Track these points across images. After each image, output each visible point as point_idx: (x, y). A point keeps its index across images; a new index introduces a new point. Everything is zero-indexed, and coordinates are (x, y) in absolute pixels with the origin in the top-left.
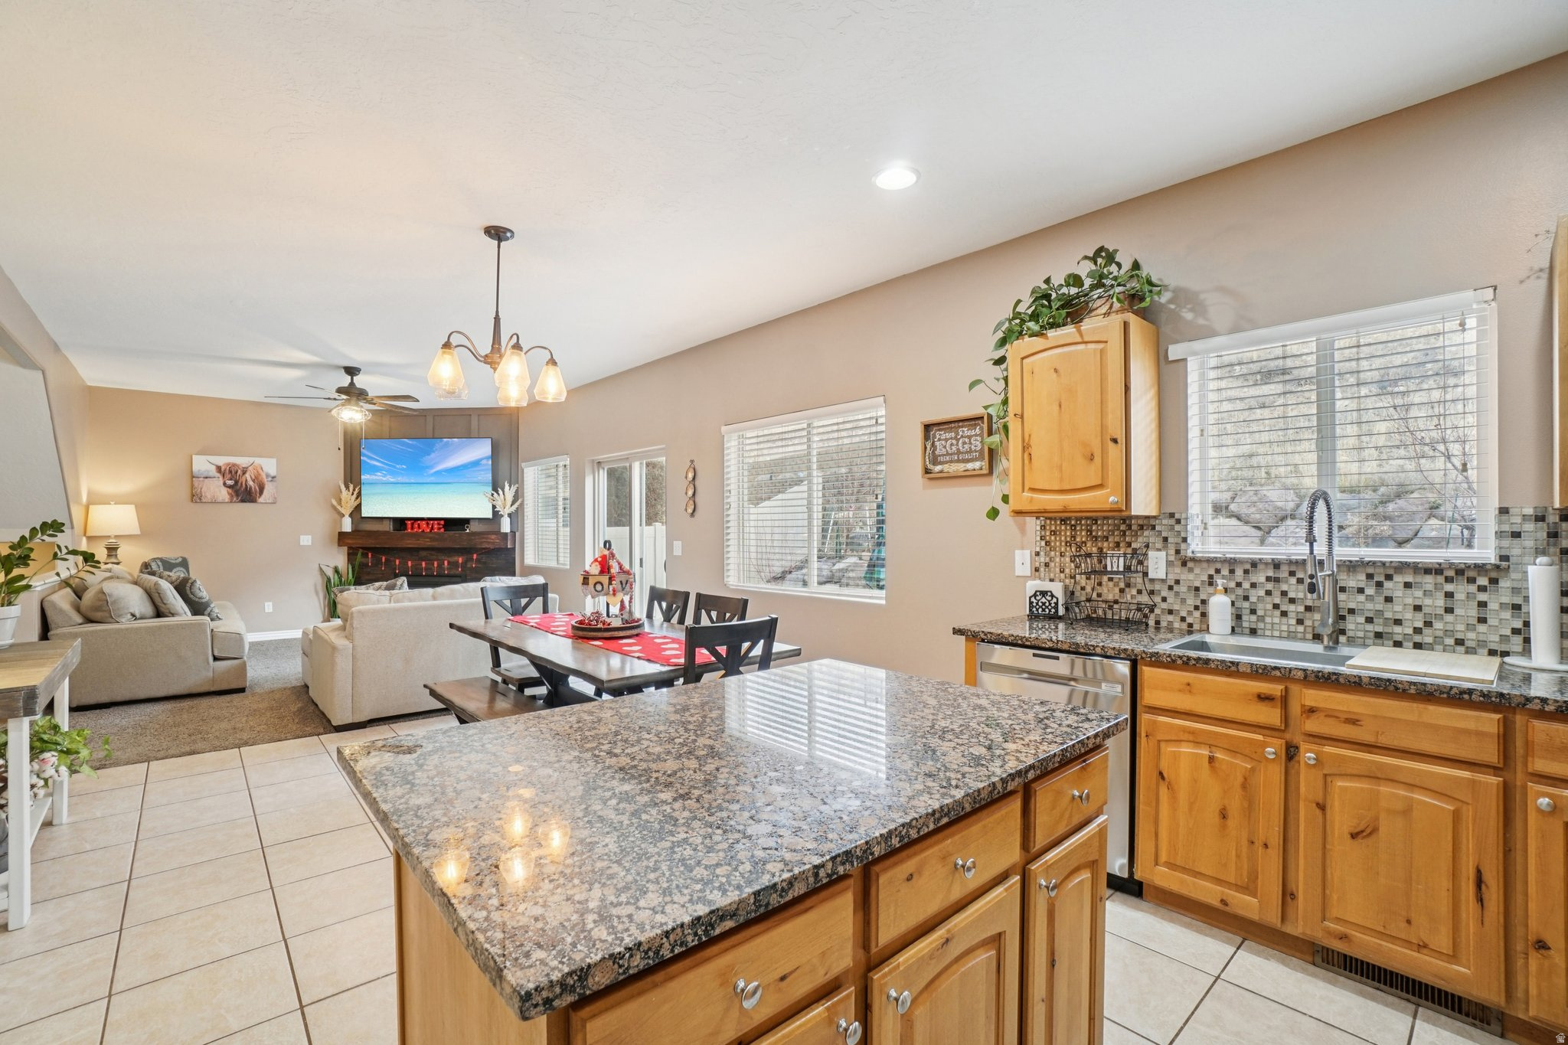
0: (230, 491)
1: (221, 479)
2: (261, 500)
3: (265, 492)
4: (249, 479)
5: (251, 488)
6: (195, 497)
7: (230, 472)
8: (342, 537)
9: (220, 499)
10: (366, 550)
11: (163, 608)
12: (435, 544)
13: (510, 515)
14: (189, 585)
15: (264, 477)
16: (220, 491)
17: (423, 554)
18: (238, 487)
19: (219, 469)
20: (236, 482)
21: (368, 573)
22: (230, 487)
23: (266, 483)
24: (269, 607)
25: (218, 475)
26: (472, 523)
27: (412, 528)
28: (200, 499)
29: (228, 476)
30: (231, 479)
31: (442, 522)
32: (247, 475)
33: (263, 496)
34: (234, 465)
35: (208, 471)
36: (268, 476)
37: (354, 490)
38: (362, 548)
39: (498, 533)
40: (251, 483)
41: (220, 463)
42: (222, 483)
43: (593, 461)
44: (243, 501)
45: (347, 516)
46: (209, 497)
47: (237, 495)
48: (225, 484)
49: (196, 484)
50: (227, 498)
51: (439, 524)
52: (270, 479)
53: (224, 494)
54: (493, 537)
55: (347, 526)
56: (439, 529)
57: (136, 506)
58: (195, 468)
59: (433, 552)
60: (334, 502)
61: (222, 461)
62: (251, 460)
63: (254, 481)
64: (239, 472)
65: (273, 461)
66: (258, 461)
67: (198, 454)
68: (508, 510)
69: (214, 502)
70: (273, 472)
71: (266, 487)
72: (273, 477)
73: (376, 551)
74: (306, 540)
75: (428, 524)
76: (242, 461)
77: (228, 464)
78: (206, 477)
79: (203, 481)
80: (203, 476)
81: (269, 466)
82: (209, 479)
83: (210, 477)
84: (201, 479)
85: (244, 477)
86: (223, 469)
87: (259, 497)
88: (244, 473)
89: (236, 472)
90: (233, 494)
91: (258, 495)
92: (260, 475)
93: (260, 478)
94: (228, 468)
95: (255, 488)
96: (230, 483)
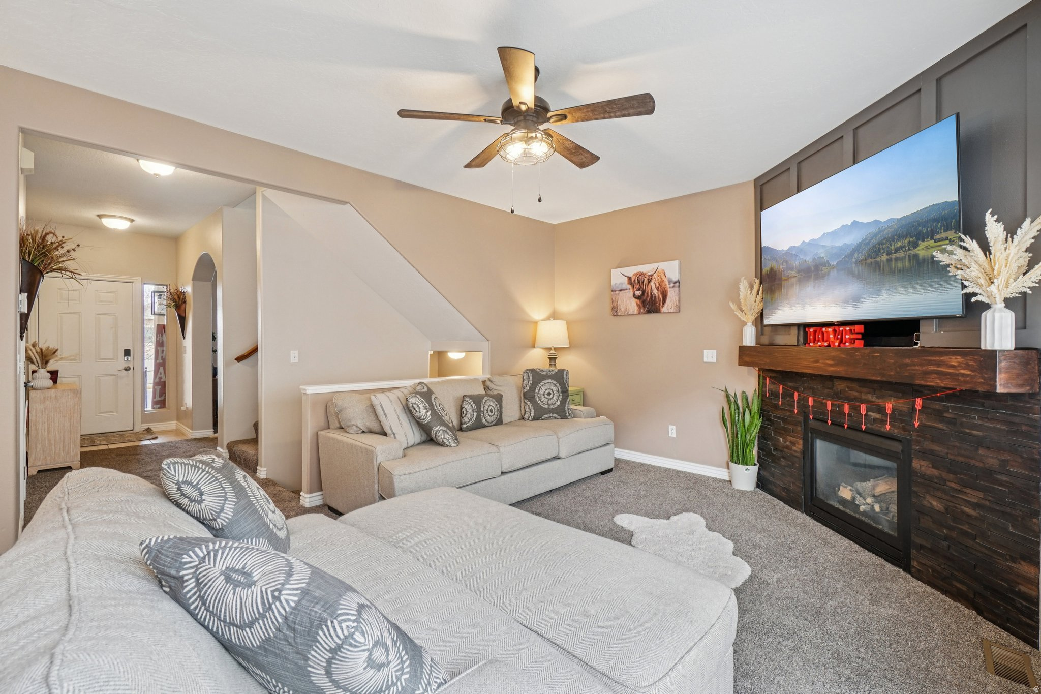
0: (638, 302)
1: (631, 290)
2: (664, 310)
4: (654, 287)
5: (655, 297)
6: (615, 310)
7: (639, 282)
8: (746, 353)
9: (631, 312)
15: (667, 283)
16: (631, 303)
18: (645, 298)
19: (630, 279)
20: (643, 292)
22: (638, 298)
23: (669, 290)
24: (672, 431)
25: (629, 286)
27: (816, 340)
28: (617, 312)
29: (637, 286)
30: (639, 290)
31: (860, 328)
32: (652, 284)
33: (666, 305)
34: (642, 274)
35: (622, 284)
36: (670, 282)
39: (977, 352)
40: (655, 292)
41: (630, 275)
42: (632, 294)
44: (649, 312)
45: (750, 324)
46: (622, 309)
47: (644, 306)
48: (634, 295)
49: (614, 298)
51: (852, 332)
52: (672, 285)
55: (749, 338)
57: (567, 322)
58: (613, 282)
61: (631, 271)
62: (655, 266)
63: (658, 289)
64: (646, 281)
65: (675, 264)
66: (662, 266)
67: (614, 268)
69: (627, 315)
70: (675, 277)
71: (669, 294)
72: (675, 283)
74: (710, 356)
75: (836, 333)
76: (647, 269)
77: (637, 274)
78: (621, 290)
79: (619, 294)
80: (618, 290)
81: (671, 270)
82: (622, 292)
83: (624, 290)
84: (617, 292)
85: (649, 285)
86: (633, 280)
87: (663, 306)
88: (649, 282)
89: (643, 282)
90: (641, 305)
91: (662, 304)
92: (663, 281)
93: (663, 285)
94: (637, 278)
95: (659, 297)
96: (638, 293)
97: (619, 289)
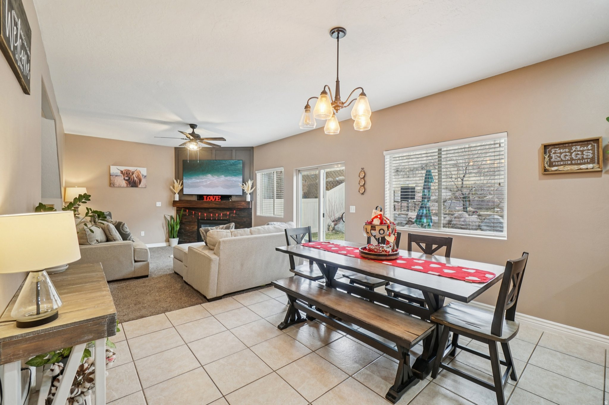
0: (127, 182)
1: (123, 176)
2: (140, 186)
3: (142, 183)
4: (135, 177)
5: (136, 181)
6: (111, 184)
7: (127, 174)
8: (175, 203)
9: (122, 186)
10: (185, 208)
11: (110, 237)
12: (217, 206)
13: (250, 194)
14: (121, 226)
15: (141, 176)
16: (122, 182)
17: (211, 210)
18: (130, 181)
19: (122, 172)
20: (129, 178)
21: (186, 219)
22: (126, 180)
23: (142, 179)
24: (143, 234)
25: (121, 175)
26: (233, 197)
27: (207, 199)
28: (114, 186)
29: (126, 175)
30: (127, 177)
31: (220, 197)
32: (134, 175)
34: (129, 170)
35: (117, 173)
36: (143, 175)
37: (180, 182)
38: (184, 208)
39: (245, 201)
40: (136, 179)
41: (122, 170)
43: (296, 170)
44: (132, 186)
45: (177, 194)
46: (117, 184)
47: (130, 184)
48: (124, 179)
49: (112, 179)
50: (125, 185)
51: (218, 197)
52: (144, 177)
53: (124, 183)
54: (243, 203)
55: (177, 198)
56: (219, 199)
57: (86, 189)
58: (111, 172)
59: (215, 210)
60: (172, 188)
61: (123, 168)
62: (136, 168)
63: (137, 178)
64: (131, 174)
65: (145, 169)
66: (139, 169)
67: (112, 165)
68: (250, 191)
69: (119, 187)
70: (145, 174)
72: (145, 176)
73: (189, 209)
74: (159, 204)
75: (213, 197)
76: (132, 169)
77: (126, 170)
78: (116, 176)
79: (115, 177)
80: (115, 175)
81: (143, 171)
82: (117, 177)
83: (118, 176)
84: (114, 176)
85: (132, 176)
86: (123, 172)
87: (139, 185)
88: (133, 174)
89: (129, 174)
90: (128, 183)
91: (139, 184)
92: (139, 175)
93: (140, 176)
94: (126, 172)
95: (137, 181)
96: (127, 178)
97: (116, 175)
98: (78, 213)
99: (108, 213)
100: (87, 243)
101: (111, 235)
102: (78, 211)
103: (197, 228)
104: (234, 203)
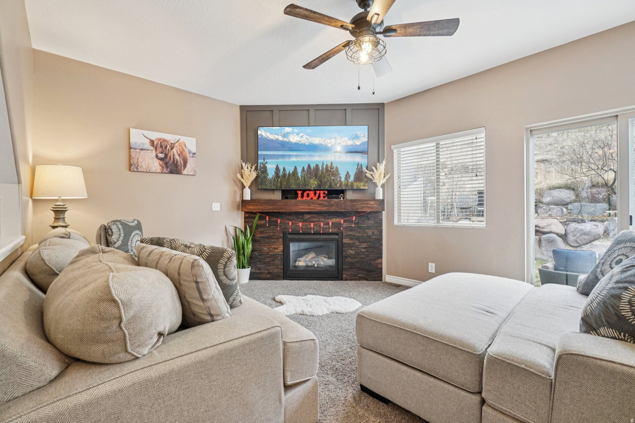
0: (161, 163)
1: (154, 151)
2: (185, 172)
3: (188, 165)
4: (176, 153)
5: (177, 161)
6: (132, 166)
7: (161, 146)
8: (244, 202)
9: (153, 170)
10: (263, 215)
11: (198, 307)
12: (324, 209)
13: (382, 185)
14: (223, 261)
15: (187, 153)
16: (153, 162)
17: (307, 217)
18: (167, 161)
19: (152, 142)
20: (166, 156)
21: (261, 232)
22: (161, 159)
23: (189, 158)
25: (152, 148)
27: (302, 196)
28: (137, 168)
29: (160, 150)
30: (162, 153)
32: (174, 150)
33: (186, 169)
34: (165, 140)
35: (143, 144)
36: (190, 152)
37: (251, 168)
38: (259, 212)
39: (374, 200)
40: (177, 157)
41: (153, 138)
42: (154, 155)
43: (527, 129)
44: (171, 172)
45: (247, 187)
46: (144, 167)
47: (167, 167)
48: (157, 156)
49: (133, 155)
50: (159, 169)
51: (324, 193)
52: (191, 155)
53: (156, 165)
54: (372, 203)
55: (247, 196)
56: (324, 197)
57: (85, 172)
58: (133, 141)
59: (316, 216)
60: (239, 176)
61: (155, 136)
62: (178, 137)
63: (179, 155)
64: (168, 147)
65: (194, 140)
66: (183, 139)
67: (134, 128)
68: (383, 181)
69: (148, 172)
70: (194, 150)
71: (189, 161)
72: (194, 154)
73: (271, 214)
74: (216, 207)
75: (315, 194)
76: (170, 138)
77: (160, 139)
78: (142, 150)
79: (139, 152)
80: (139, 148)
81: (191, 144)
82: (144, 151)
83: (145, 150)
84: (138, 150)
85: (172, 152)
86: (155, 143)
87: (184, 170)
88: (172, 148)
89: (166, 147)
90: (164, 166)
91: (183, 168)
92: (184, 151)
93: (184, 153)
94: (159, 143)
95: (180, 162)
96: (161, 156)
97: (141, 148)
98: (64, 224)
99: (136, 222)
100: (122, 356)
101: (203, 300)
102: (64, 218)
103: (282, 249)
104: (355, 203)
